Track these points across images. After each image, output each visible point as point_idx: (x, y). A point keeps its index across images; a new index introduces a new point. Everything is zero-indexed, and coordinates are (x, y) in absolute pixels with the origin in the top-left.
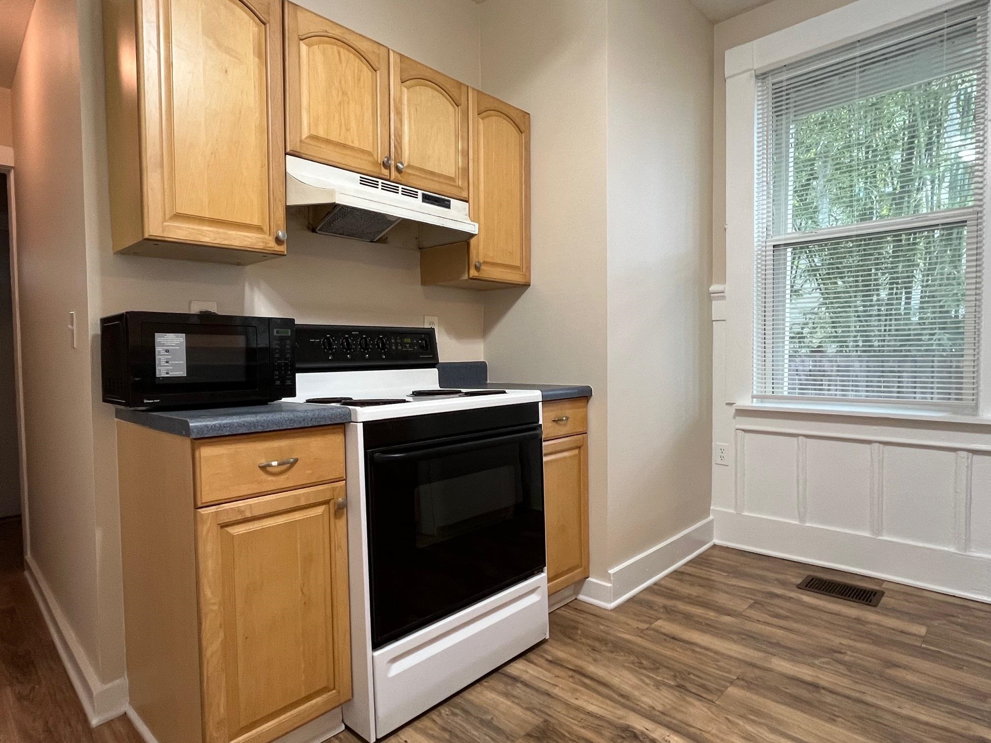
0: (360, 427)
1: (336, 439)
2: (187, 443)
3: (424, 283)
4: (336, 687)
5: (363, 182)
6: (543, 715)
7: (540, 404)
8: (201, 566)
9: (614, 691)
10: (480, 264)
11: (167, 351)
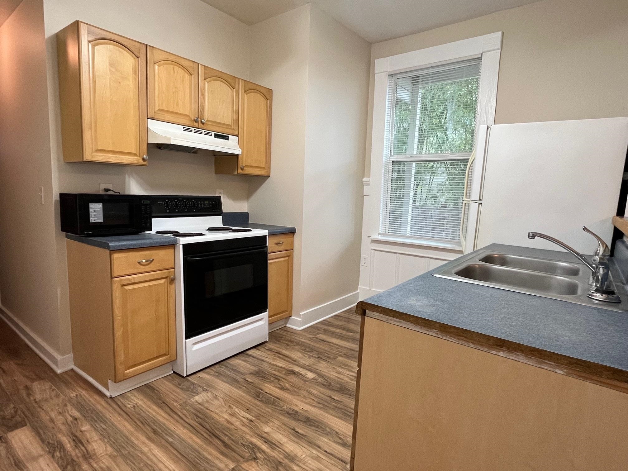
0: (181, 246)
1: (170, 251)
2: (107, 252)
3: (216, 173)
4: (170, 354)
5: (185, 130)
6: (258, 367)
7: (267, 237)
8: (114, 302)
9: (291, 359)
10: (243, 167)
11: (95, 211)
